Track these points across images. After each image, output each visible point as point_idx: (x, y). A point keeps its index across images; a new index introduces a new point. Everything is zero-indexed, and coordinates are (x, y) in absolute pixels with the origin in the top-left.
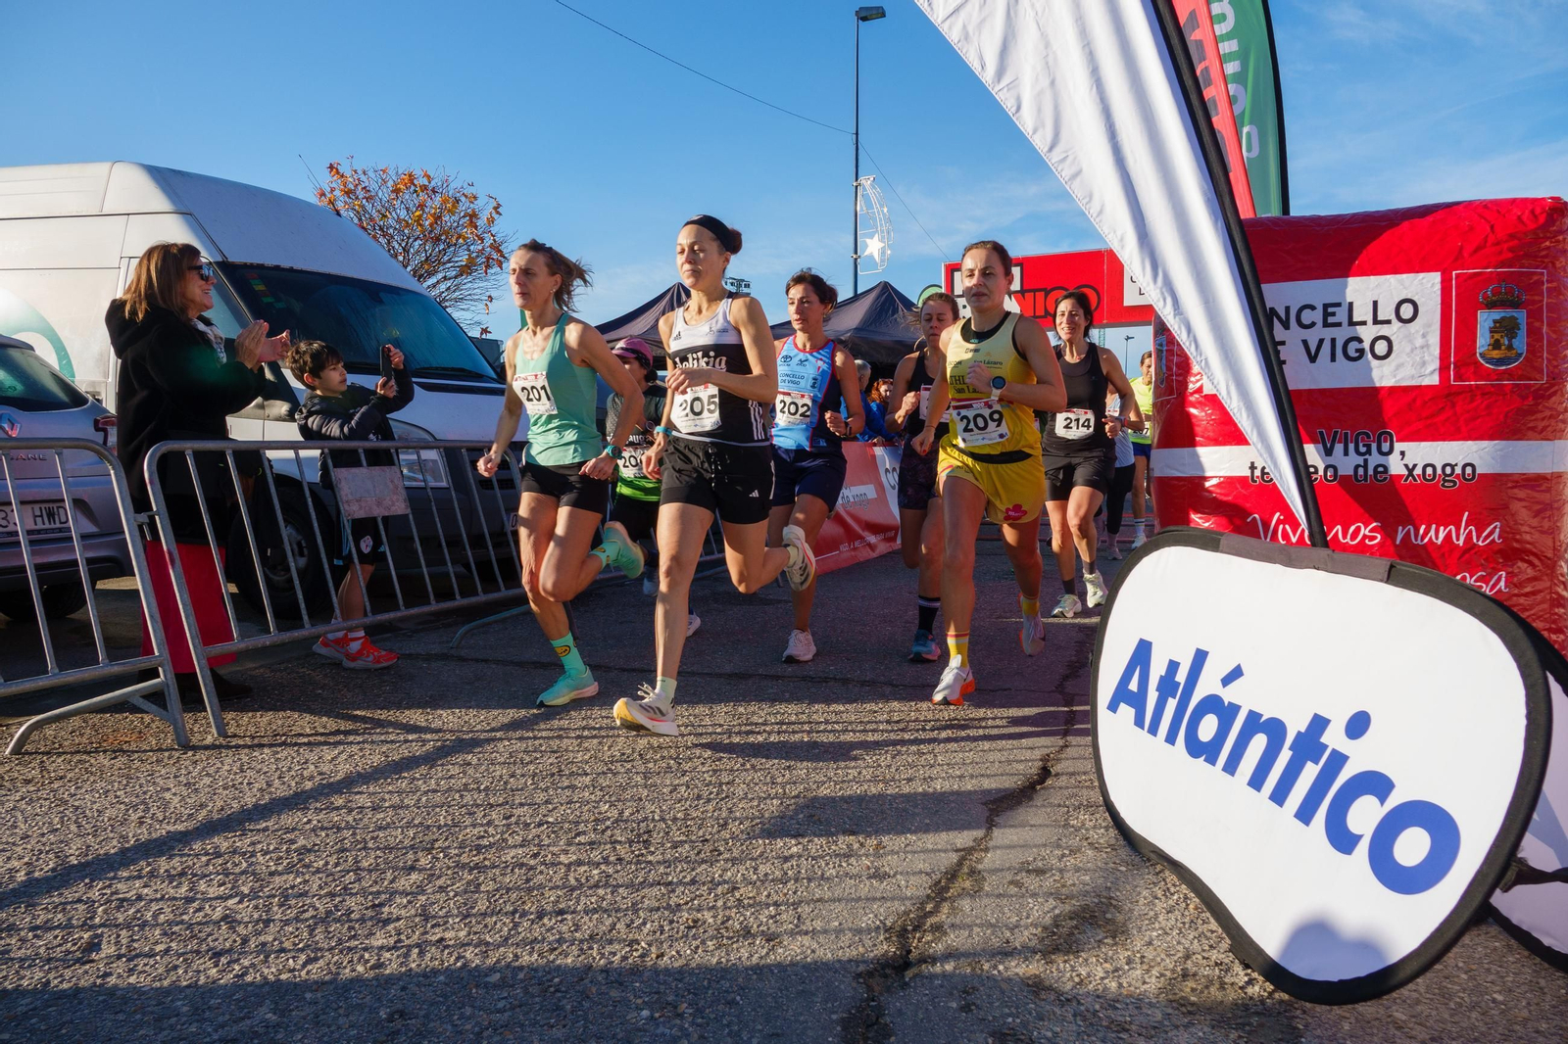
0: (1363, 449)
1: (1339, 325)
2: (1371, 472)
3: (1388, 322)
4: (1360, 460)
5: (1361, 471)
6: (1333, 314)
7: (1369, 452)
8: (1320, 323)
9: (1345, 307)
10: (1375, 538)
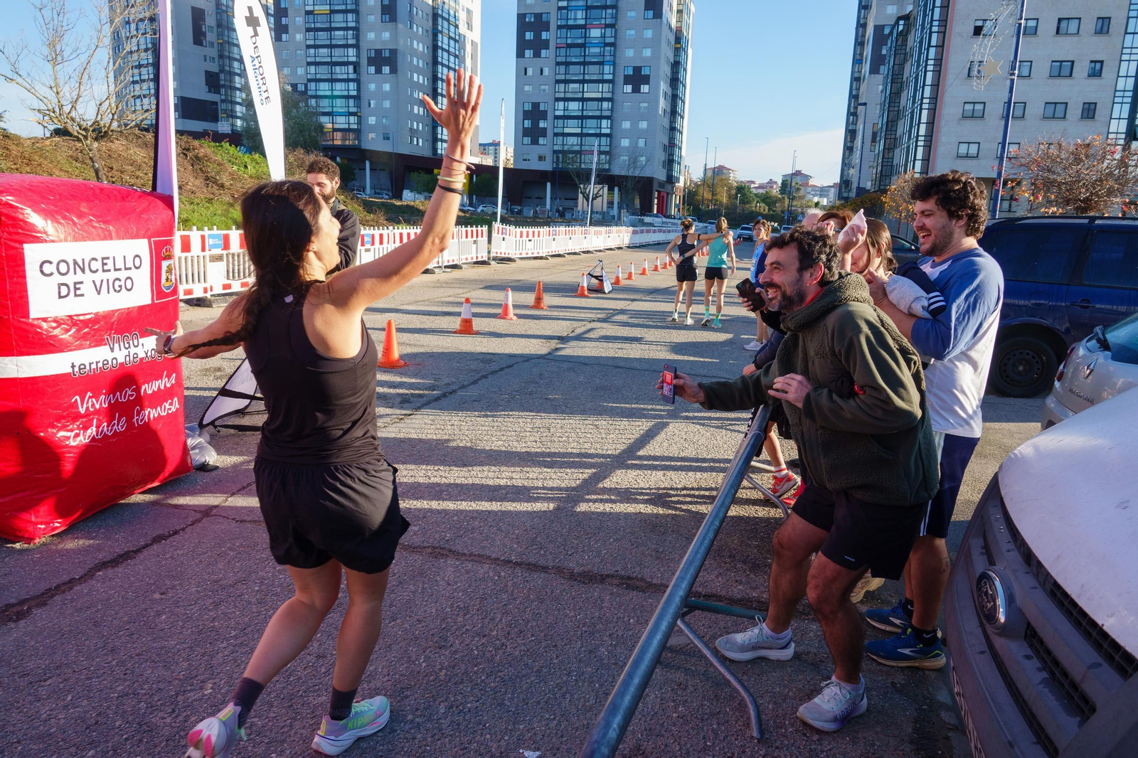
0: (127, 346)
1: (109, 271)
2: (132, 358)
3: (130, 269)
4: (126, 352)
5: (128, 358)
6: (106, 264)
7: (129, 347)
8: (101, 270)
9: (111, 260)
10: (133, 395)
